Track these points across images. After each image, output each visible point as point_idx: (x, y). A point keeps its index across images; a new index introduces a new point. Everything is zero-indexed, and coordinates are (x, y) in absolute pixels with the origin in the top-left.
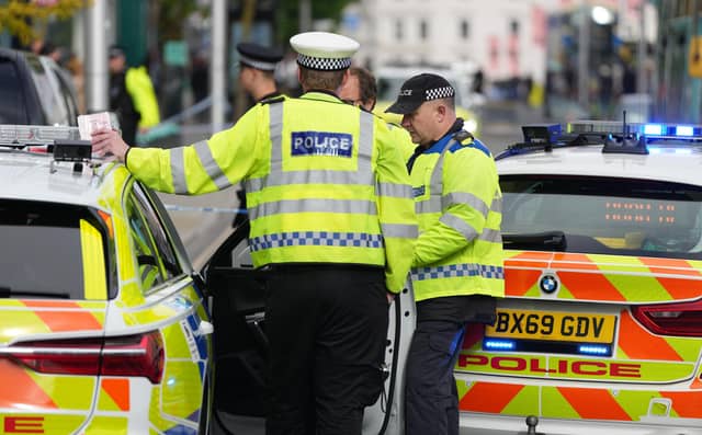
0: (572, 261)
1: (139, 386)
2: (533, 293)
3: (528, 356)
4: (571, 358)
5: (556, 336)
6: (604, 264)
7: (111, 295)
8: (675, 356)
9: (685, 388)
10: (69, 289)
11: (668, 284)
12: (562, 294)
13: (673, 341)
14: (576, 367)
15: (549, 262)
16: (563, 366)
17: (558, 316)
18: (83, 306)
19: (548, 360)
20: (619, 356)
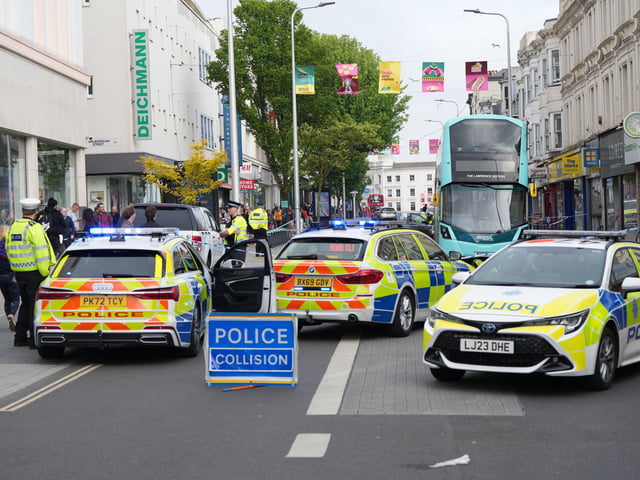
0: (319, 263)
1: (171, 302)
2: (308, 273)
3: (307, 292)
4: (319, 292)
5: (315, 285)
6: (327, 263)
7: (163, 276)
8: (348, 290)
9: (352, 300)
10: (151, 274)
11: (347, 269)
12: (316, 273)
13: (349, 286)
14: (321, 295)
15: (311, 263)
16: (317, 295)
17: (315, 279)
18: (153, 279)
19: (312, 292)
20: (333, 291)
